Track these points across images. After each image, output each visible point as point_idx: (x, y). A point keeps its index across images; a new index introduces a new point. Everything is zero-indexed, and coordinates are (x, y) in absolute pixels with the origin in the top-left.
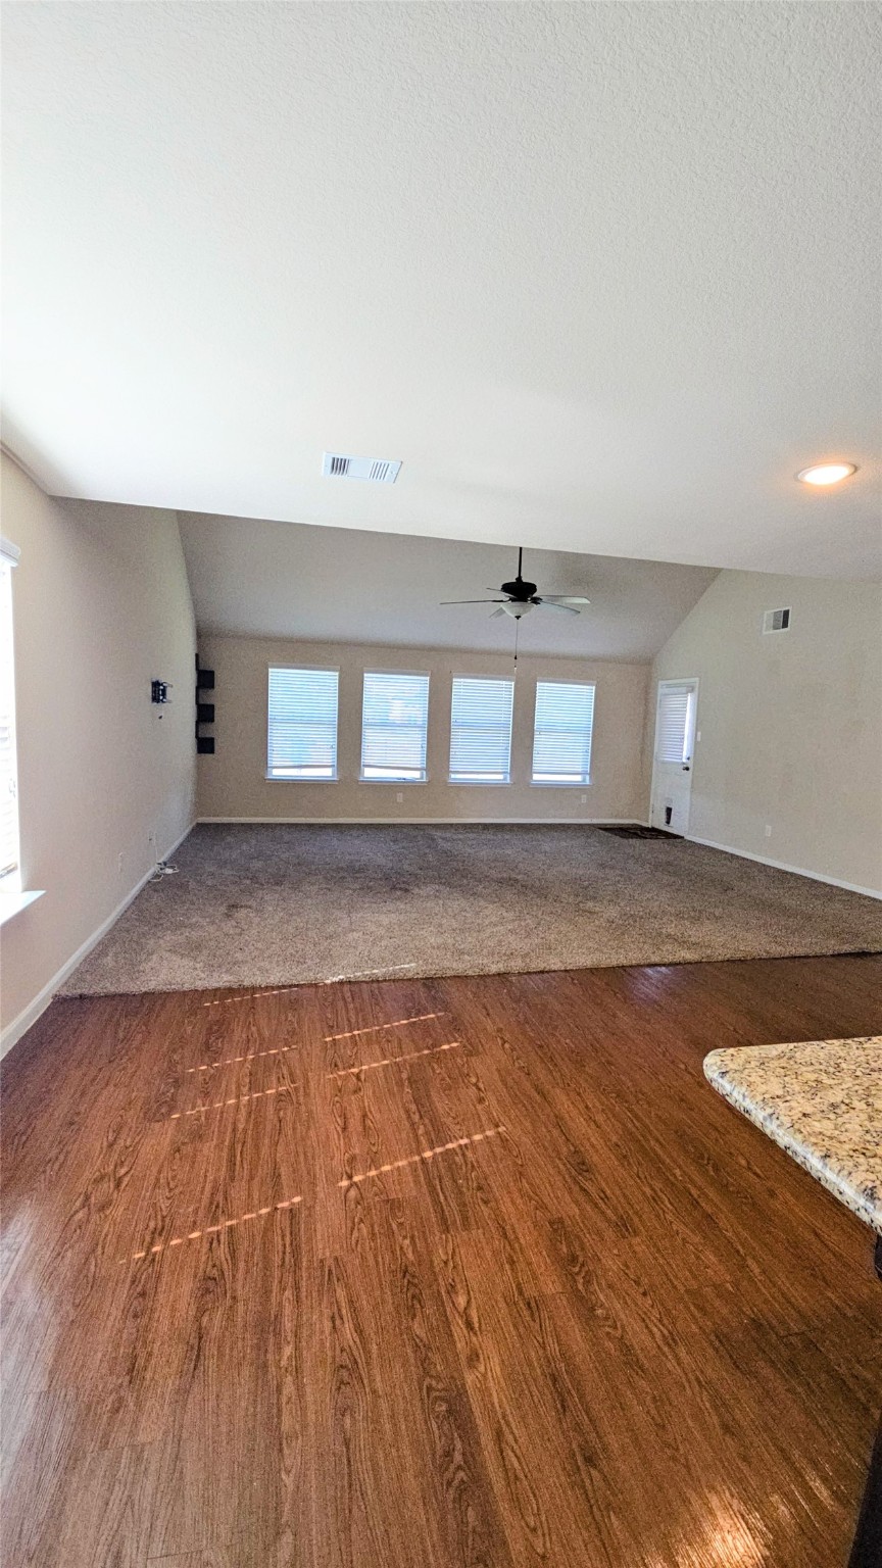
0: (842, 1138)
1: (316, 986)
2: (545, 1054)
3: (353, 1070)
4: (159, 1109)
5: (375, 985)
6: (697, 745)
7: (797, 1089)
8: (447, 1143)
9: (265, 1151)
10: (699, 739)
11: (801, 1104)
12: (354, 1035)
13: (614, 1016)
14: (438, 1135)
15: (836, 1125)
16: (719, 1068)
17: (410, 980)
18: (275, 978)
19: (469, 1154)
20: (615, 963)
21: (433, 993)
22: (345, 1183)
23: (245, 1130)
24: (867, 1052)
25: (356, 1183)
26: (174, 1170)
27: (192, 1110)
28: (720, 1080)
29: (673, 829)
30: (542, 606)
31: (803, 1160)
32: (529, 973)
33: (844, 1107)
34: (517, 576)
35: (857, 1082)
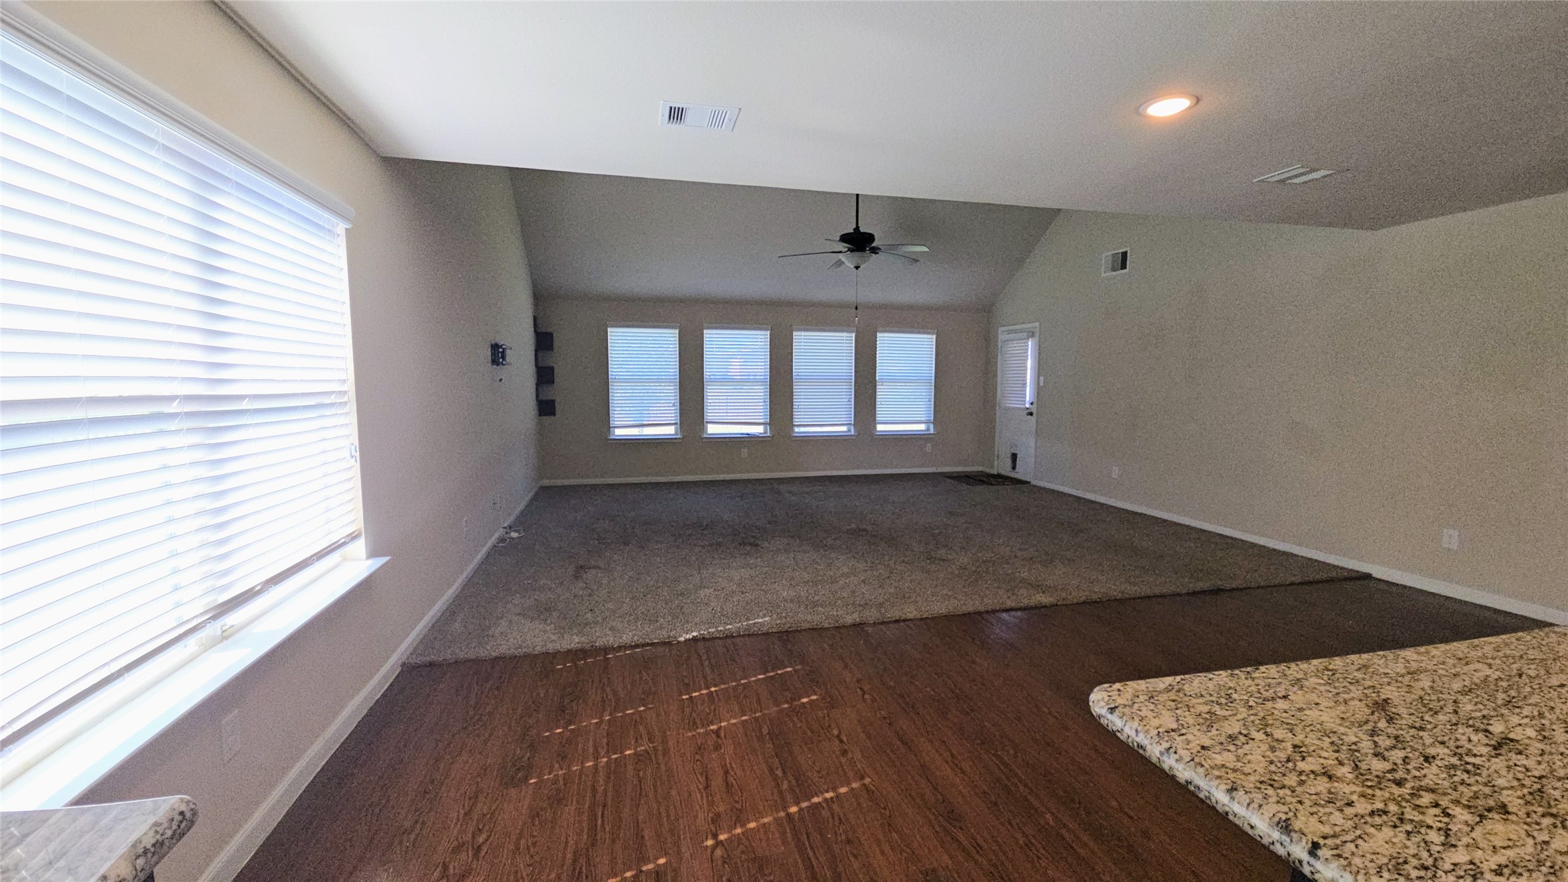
0: (1246, 770)
1: (670, 643)
2: (907, 703)
3: (712, 727)
4: (515, 775)
5: (729, 641)
6: (1039, 391)
7: (1191, 721)
8: (813, 797)
9: (626, 811)
10: (1042, 384)
11: (1198, 737)
12: (712, 692)
13: (974, 662)
14: (803, 790)
15: (1238, 756)
16: (1107, 704)
17: (764, 634)
18: (626, 638)
19: (835, 807)
20: (971, 609)
21: (789, 647)
22: (710, 842)
23: (605, 792)
24: (1257, 681)
25: (721, 841)
26: (534, 837)
27: (550, 774)
28: (1109, 716)
29: (1020, 474)
30: (881, 256)
31: (1207, 794)
32: (883, 623)
33: (1242, 739)
34: (855, 227)
35: (1251, 712)
